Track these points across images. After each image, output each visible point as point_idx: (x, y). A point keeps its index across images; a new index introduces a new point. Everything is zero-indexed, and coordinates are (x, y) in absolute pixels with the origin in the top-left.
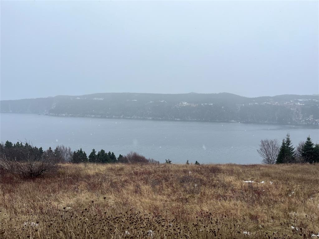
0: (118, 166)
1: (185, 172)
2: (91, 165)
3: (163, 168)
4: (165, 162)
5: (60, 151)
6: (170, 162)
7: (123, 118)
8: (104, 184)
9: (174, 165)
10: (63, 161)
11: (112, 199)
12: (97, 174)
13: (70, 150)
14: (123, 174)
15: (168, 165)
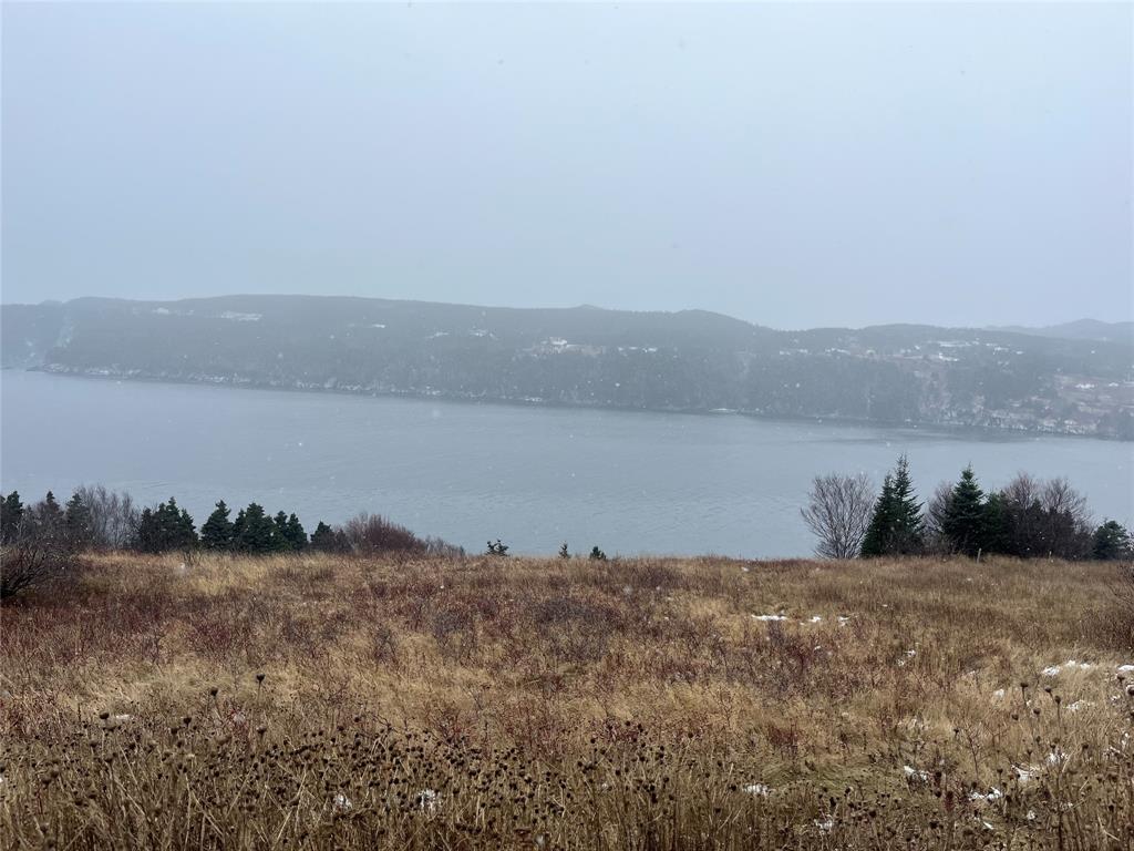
0: (314, 562)
1: (554, 583)
2: (209, 561)
3: (476, 570)
4: (487, 549)
5: (88, 509)
6: (502, 549)
7: (334, 389)
8: (260, 631)
9: (517, 559)
10: (102, 546)
11: (287, 681)
12: (234, 595)
13: (127, 503)
14: (330, 591)
15: (495, 561)
